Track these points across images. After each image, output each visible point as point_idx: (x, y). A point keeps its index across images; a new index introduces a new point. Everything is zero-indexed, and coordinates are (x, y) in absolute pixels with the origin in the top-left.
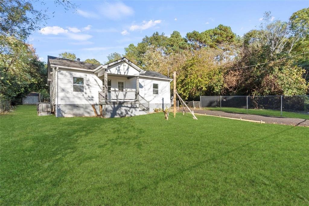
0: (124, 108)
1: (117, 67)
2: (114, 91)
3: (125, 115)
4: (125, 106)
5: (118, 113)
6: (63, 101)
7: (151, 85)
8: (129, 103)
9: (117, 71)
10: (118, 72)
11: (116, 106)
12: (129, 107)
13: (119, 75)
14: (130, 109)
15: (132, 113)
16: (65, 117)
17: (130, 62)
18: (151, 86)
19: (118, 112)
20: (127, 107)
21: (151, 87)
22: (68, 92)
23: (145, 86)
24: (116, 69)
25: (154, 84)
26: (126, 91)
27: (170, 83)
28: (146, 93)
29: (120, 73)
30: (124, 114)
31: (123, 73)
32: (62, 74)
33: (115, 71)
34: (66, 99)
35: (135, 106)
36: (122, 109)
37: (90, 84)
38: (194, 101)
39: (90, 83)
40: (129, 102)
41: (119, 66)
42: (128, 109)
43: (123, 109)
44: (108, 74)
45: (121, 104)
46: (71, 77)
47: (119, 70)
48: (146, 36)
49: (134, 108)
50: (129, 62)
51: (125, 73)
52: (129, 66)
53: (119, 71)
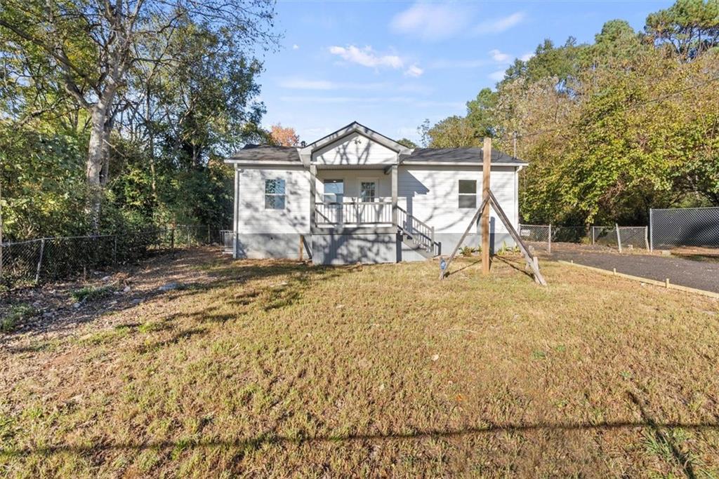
0: (357, 243)
1: (341, 146)
2: (352, 204)
3: (359, 260)
4: (359, 239)
5: (341, 254)
6: (248, 227)
7: (454, 183)
8: (368, 231)
9: (339, 156)
10: (342, 159)
11: (336, 237)
12: (369, 241)
13: (344, 165)
14: (373, 246)
15: (377, 254)
16: (249, 258)
17: (370, 132)
18: (453, 187)
19: (343, 250)
20: (365, 240)
21: (452, 190)
22: (256, 210)
23: (437, 188)
24: (338, 152)
25: (460, 181)
26: (382, 203)
27: (517, 174)
28: (437, 205)
29: (347, 159)
30: (355, 258)
31: (353, 161)
32: (246, 175)
33: (335, 159)
34: (254, 222)
35: (387, 239)
36: (352, 245)
37: (299, 192)
38: (620, 225)
39: (299, 189)
40: (369, 228)
41: (345, 144)
42: (369, 245)
43: (354, 246)
44: (316, 166)
45: (348, 234)
46: (262, 179)
47: (345, 154)
48: (517, 60)
49: (383, 242)
50: (366, 132)
51: (359, 159)
52: (372, 142)
53: (344, 157)
